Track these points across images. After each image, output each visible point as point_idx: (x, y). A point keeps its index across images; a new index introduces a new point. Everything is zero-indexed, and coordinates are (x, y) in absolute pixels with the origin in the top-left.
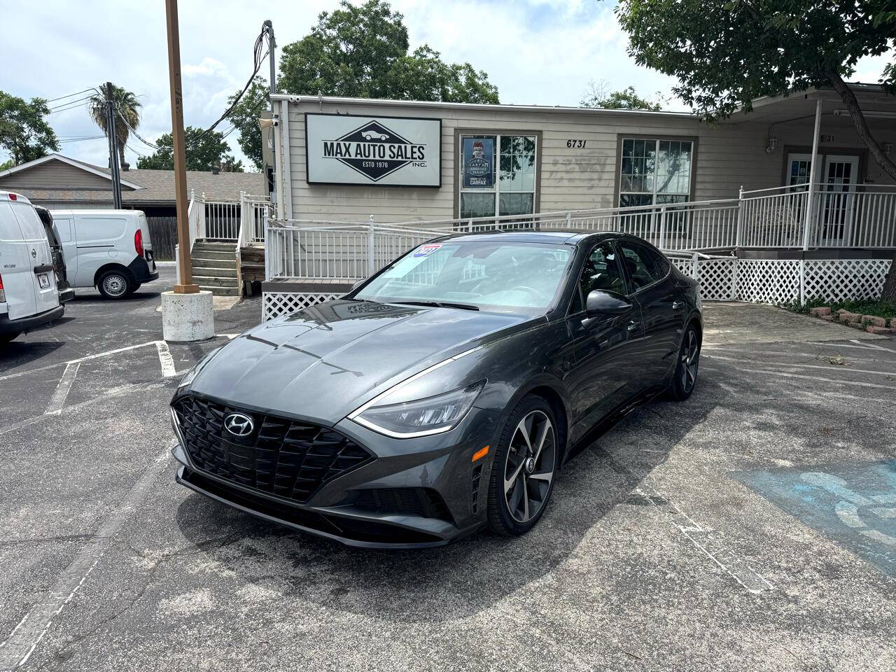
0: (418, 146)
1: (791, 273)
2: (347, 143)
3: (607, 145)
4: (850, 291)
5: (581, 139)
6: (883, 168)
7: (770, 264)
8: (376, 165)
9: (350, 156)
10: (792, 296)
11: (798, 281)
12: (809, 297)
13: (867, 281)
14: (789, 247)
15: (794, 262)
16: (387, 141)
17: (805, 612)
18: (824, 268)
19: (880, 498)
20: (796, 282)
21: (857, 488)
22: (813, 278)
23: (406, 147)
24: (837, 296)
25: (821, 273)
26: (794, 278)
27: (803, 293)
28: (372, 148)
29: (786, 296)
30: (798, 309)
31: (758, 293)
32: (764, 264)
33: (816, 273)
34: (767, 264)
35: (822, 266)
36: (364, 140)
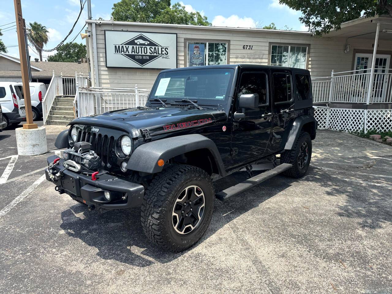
0: (165, 48)
1: (359, 116)
2: (127, 46)
3: (263, 48)
5: (250, 45)
8: (142, 57)
9: (129, 53)
10: (359, 128)
11: (363, 121)
12: (369, 129)
14: (359, 102)
15: (361, 110)
16: (148, 45)
20: (362, 121)
22: (371, 119)
23: (158, 48)
24: (383, 128)
25: (375, 116)
26: (361, 119)
27: (366, 127)
28: (140, 48)
29: (356, 128)
30: (362, 135)
31: (340, 126)
32: (344, 111)
33: (373, 117)
34: (346, 111)
35: (376, 113)
36: (136, 44)
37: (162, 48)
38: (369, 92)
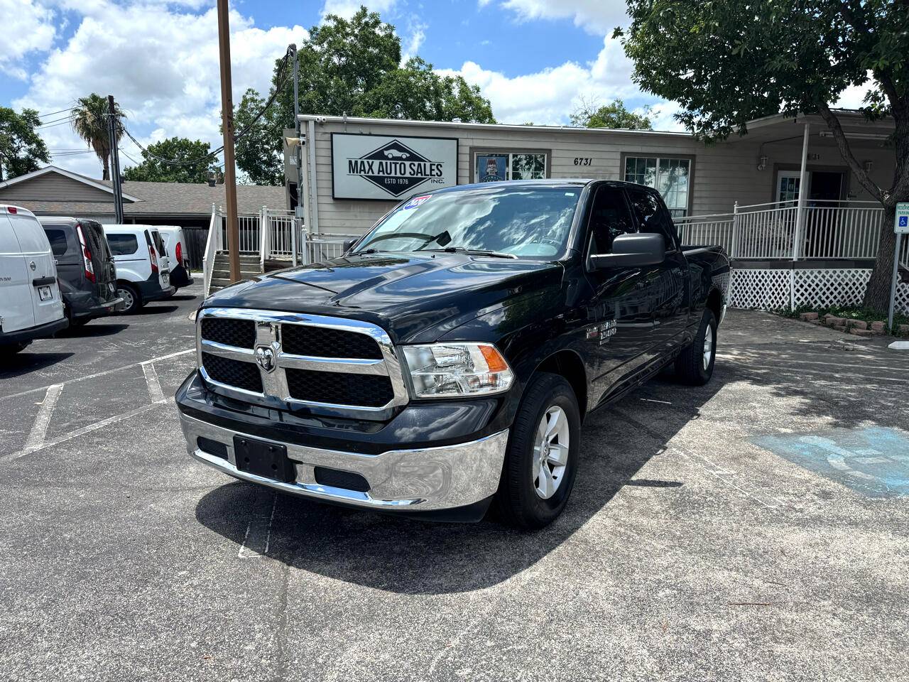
0: (436, 164)
1: (782, 281)
2: (370, 161)
3: (611, 163)
4: (835, 297)
5: (587, 157)
6: (864, 186)
7: (763, 273)
8: (397, 181)
9: (373, 173)
10: (783, 303)
11: (789, 289)
12: (798, 303)
13: (850, 288)
14: (781, 257)
15: (785, 271)
16: (407, 159)
17: (808, 517)
18: (812, 277)
19: (862, 452)
21: (844, 446)
22: (802, 286)
23: (425, 164)
24: (823, 302)
25: (809, 281)
26: (785, 286)
27: (793, 299)
28: (393, 165)
29: (778, 302)
30: (787, 314)
31: (752, 300)
32: (757, 274)
33: (805, 282)
34: (760, 273)
35: (810, 275)
36: (386, 158)
37: (431, 165)
38: (796, 239)
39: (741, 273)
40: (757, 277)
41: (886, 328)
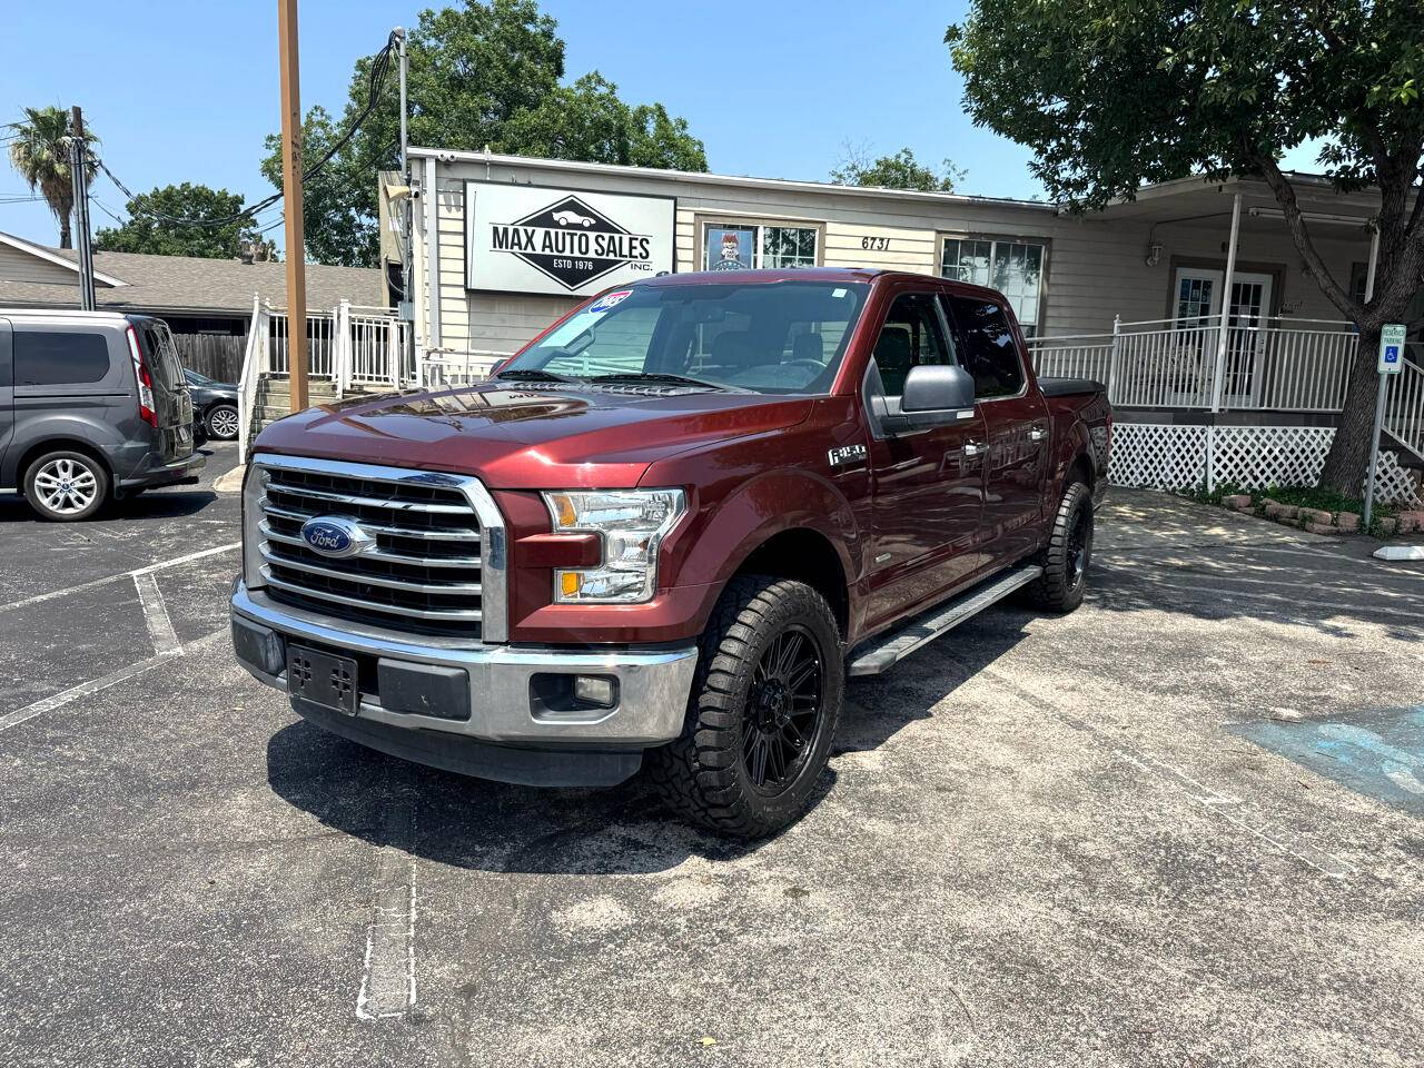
0: (640, 238)
1: (1193, 445)
2: (530, 229)
3: (921, 247)
4: (1274, 472)
5: (881, 237)
6: (1329, 296)
7: (1161, 431)
8: (574, 265)
9: (534, 249)
10: (1194, 478)
11: (1204, 456)
12: (1218, 480)
13: (1297, 458)
14: (1191, 406)
15: (1198, 428)
16: (591, 228)
17: (1410, 898)
18: (1240, 439)
20: (1200, 459)
22: (1224, 453)
23: (621, 238)
24: (1256, 479)
25: (1235, 446)
26: (1197, 452)
27: (1212, 474)
28: (568, 238)
29: (1185, 478)
30: (1202, 497)
31: (1142, 474)
32: (1152, 431)
33: (1230, 446)
34: (1156, 431)
35: (1237, 436)
36: (557, 225)
37: (631, 240)
38: (1217, 378)
39: (1124, 430)
40: (1151, 437)
41: (1361, 523)
